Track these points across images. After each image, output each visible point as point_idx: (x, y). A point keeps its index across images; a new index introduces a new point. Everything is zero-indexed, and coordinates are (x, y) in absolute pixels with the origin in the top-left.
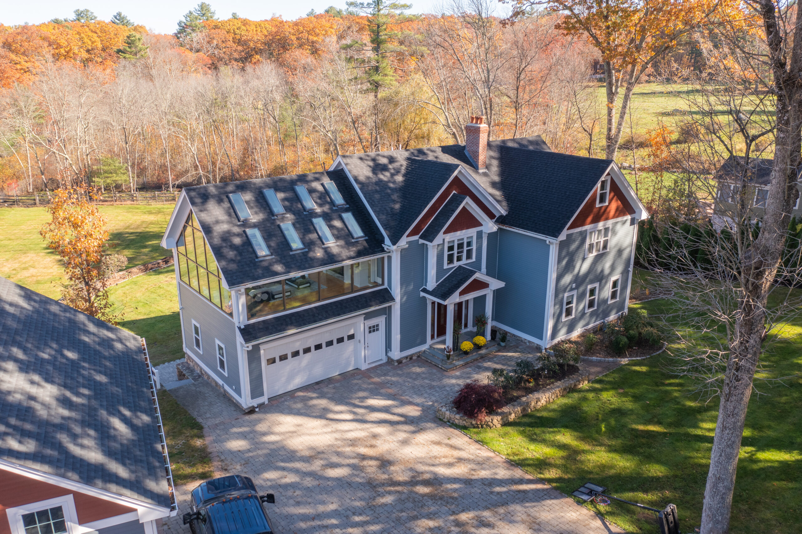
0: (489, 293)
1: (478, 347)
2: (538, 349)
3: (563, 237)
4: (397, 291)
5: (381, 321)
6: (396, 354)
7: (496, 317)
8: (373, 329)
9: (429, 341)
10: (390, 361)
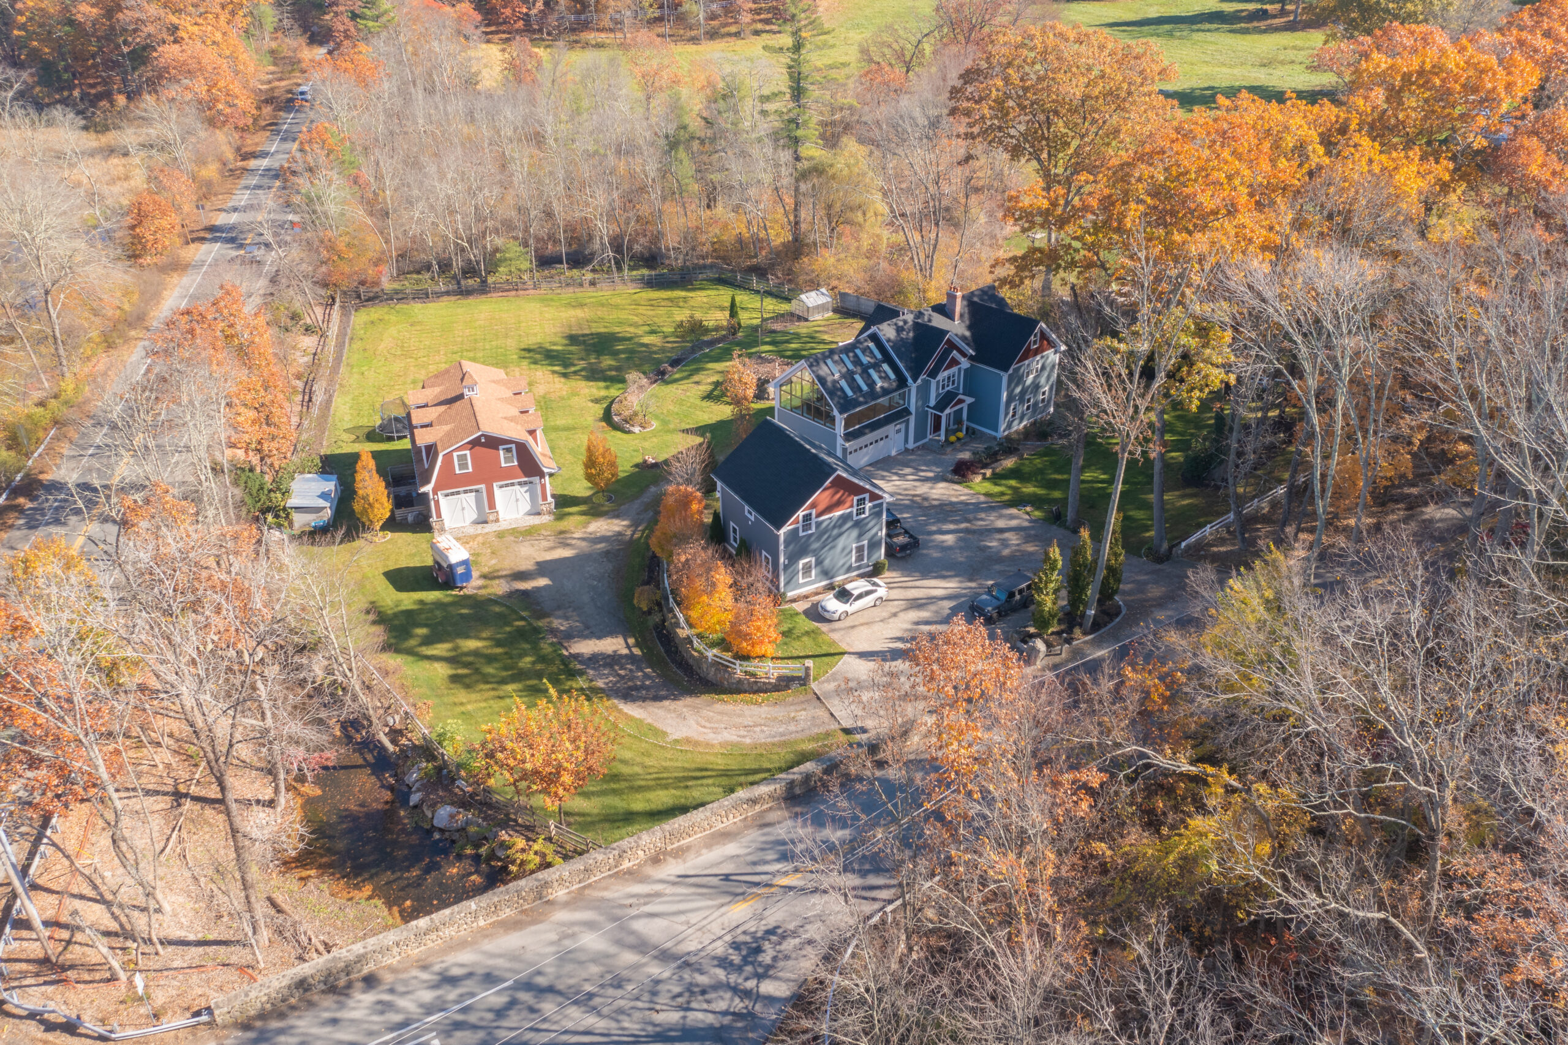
0: (965, 406)
1: (959, 439)
2: (995, 438)
3: (1011, 371)
4: (913, 409)
5: (903, 426)
6: (911, 445)
7: (969, 419)
8: (898, 431)
9: (930, 437)
10: (907, 450)
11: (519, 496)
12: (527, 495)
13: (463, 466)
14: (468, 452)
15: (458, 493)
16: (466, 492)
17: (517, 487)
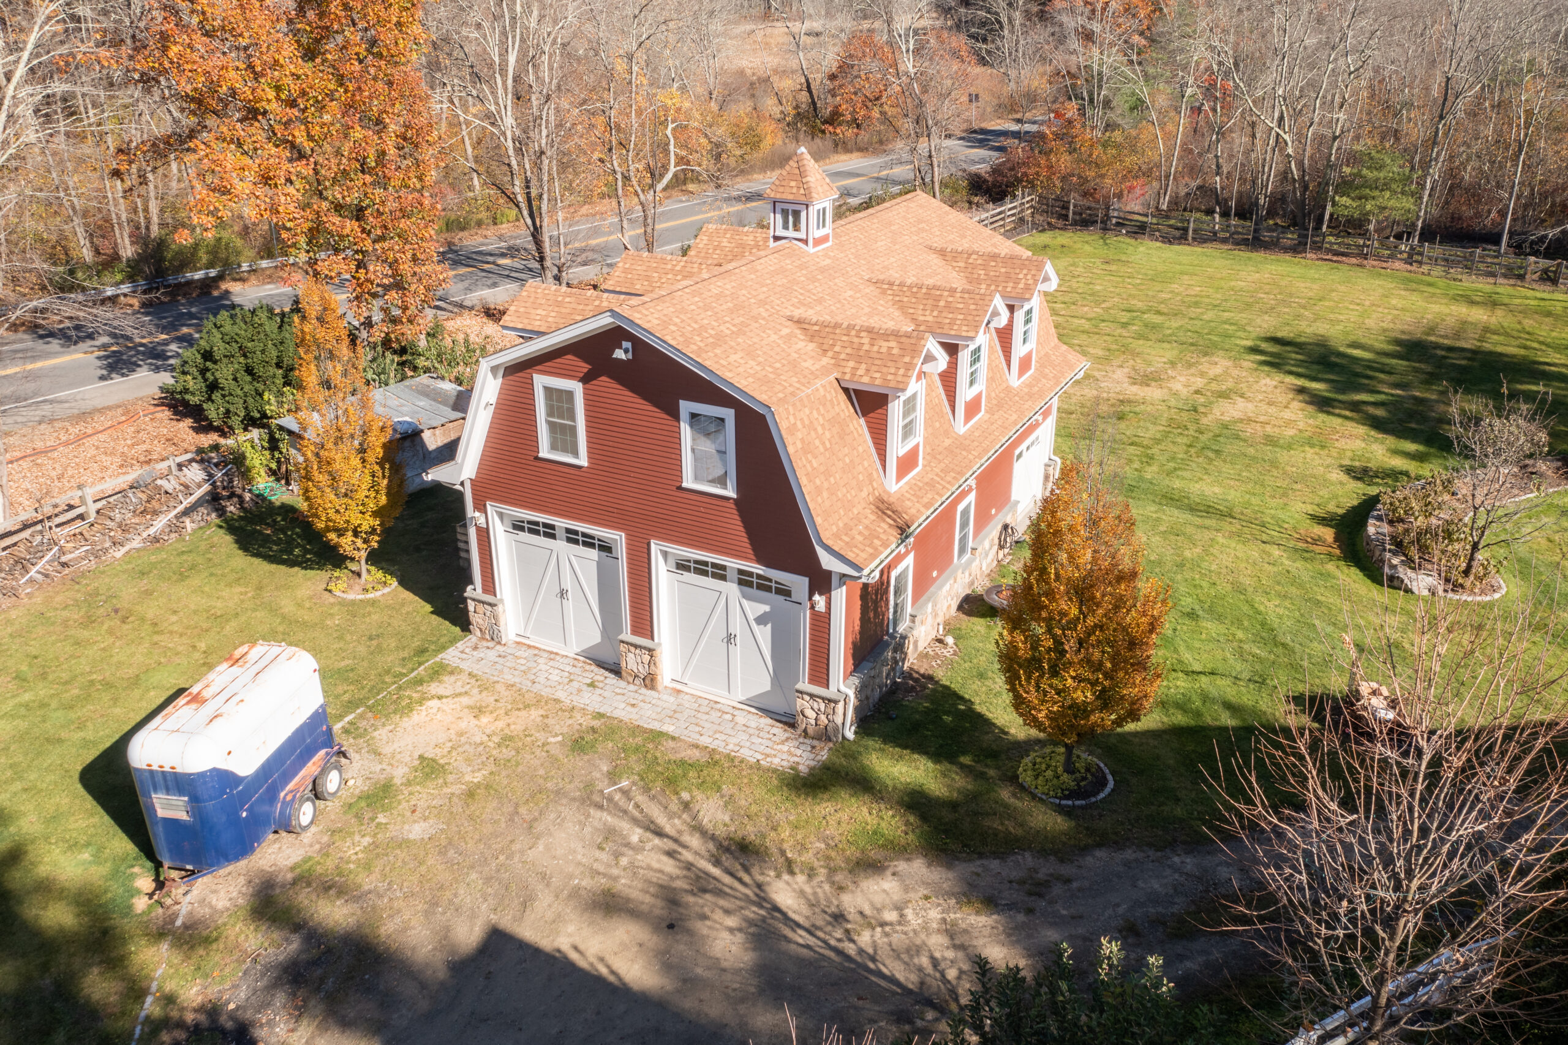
11: (737, 626)
12: (764, 634)
13: (563, 437)
14: (576, 388)
15: (549, 532)
16: (572, 537)
17: (731, 589)
